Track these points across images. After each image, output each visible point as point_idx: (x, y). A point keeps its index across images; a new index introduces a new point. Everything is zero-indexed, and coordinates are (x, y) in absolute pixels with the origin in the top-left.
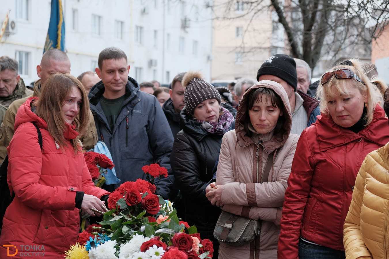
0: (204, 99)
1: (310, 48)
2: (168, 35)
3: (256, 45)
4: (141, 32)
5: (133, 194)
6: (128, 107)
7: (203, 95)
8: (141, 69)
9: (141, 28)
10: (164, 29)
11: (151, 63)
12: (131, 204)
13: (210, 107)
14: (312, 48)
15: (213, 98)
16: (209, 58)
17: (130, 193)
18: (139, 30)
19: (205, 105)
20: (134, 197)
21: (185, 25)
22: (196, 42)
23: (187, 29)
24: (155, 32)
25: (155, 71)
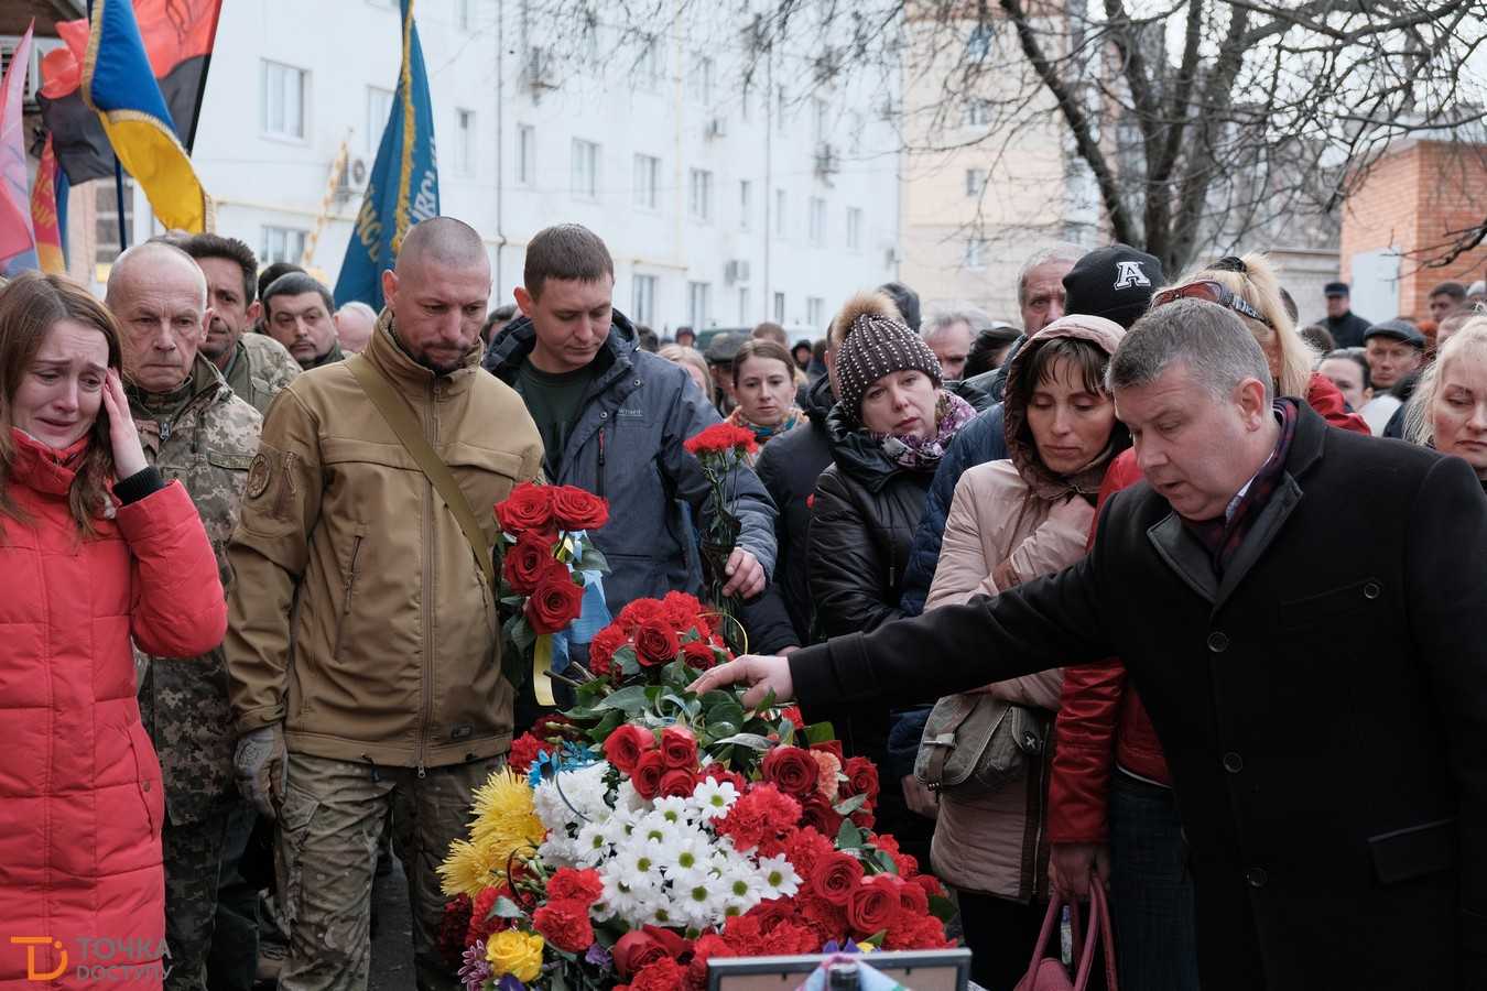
0: (883, 374)
1: (1166, 226)
2: (780, 193)
3: (1016, 220)
4: (705, 186)
5: (656, 633)
6: (604, 400)
7: (877, 360)
8: (704, 286)
9: (706, 174)
10: (768, 179)
11: (733, 271)
12: (649, 660)
13: (901, 395)
14: (1172, 226)
15: (908, 367)
16: (891, 254)
17: (648, 631)
18: (700, 179)
19: (886, 388)
20: (658, 641)
21: (825, 164)
22: (856, 212)
23: (832, 178)
24: (744, 184)
25: (743, 291)
